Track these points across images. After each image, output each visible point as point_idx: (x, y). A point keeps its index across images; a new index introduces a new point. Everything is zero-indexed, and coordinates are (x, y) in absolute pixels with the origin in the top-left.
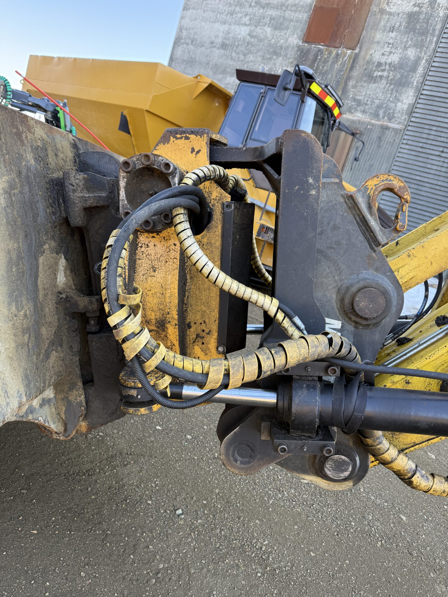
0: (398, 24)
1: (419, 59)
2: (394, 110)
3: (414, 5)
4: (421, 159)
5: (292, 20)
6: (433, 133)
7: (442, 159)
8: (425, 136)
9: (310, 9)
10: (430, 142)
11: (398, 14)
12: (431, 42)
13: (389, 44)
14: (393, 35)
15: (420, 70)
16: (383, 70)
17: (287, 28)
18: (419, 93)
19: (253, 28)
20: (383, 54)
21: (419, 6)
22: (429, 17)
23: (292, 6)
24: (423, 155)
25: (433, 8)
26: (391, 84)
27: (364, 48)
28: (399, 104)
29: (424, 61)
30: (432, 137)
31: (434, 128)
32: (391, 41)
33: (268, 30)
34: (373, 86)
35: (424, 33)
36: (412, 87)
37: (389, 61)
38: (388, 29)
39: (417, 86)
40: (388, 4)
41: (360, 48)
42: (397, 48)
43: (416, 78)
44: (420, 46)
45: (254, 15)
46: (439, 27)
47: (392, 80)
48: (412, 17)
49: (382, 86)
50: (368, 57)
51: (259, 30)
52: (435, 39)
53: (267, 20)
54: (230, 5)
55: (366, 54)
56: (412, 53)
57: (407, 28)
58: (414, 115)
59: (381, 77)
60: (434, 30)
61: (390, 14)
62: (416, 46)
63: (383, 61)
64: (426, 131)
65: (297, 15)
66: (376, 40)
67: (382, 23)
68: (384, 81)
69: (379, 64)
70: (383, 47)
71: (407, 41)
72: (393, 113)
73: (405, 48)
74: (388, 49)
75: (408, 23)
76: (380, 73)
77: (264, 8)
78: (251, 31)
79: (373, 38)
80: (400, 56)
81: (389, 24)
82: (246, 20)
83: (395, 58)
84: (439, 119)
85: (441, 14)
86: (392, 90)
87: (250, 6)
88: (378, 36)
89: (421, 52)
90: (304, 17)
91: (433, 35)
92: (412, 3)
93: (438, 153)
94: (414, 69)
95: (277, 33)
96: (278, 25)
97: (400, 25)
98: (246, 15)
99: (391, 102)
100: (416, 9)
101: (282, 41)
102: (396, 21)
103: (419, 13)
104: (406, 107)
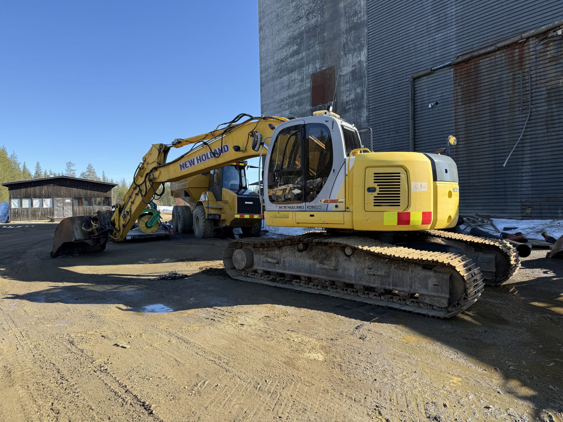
0: (348, 79)
1: (363, 92)
2: (361, 122)
3: (352, 67)
4: (381, 143)
5: (305, 98)
6: (381, 126)
7: (390, 139)
8: (378, 130)
9: (311, 89)
10: (381, 132)
11: (347, 74)
12: (365, 80)
13: (348, 90)
14: (348, 85)
15: (365, 97)
16: (350, 105)
17: (304, 103)
18: (369, 110)
19: (290, 109)
20: (347, 97)
21: (354, 66)
22: (360, 69)
23: (303, 91)
24: (381, 140)
25: (361, 64)
26: (355, 110)
27: (338, 98)
28: (362, 118)
29: (365, 92)
30: (382, 129)
31: (381, 124)
32: (348, 89)
33: (297, 107)
34: (348, 114)
35: (361, 78)
36: (365, 107)
37: (351, 98)
38: (345, 83)
39: (367, 106)
40: (341, 72)
41: (337, 98)
42: (352, 91)
43: (365, 102)
44: (361, 85)
45: (289, 103)
46: (366, 72)
47: (355, 108)
48: (353, 73)
49: (351, 113)
50: (341, 101)
51: (293, 109)
52: (366, 79)
53: (295, 103)
54: (279, 103)
55: (340, 100)
56: (359, 90)
57: (352, 79)
58: (370, 121)
59: (350, 108)
60: (365, 74)
61: (344, 76)
62: (359, 86)
63: (348, 100)
64: (378, 127)
65: (306, 95)
66: (342, 91)
67: (342, 82)
68: (352, 110)
69: (347, 102)
70: (346, 93)
71: (355, 85)
72: (361, 124)
73: (355, 89)
74: (348, 93)
75: (353, 76)
76: (349, 107)
77: (292, 98)
78: (290, 111)
79: (340, 91)
80: (354, 94)
81: (345, 81)
82: (287, 107)
83: (352, 96)
84: (381, 118)
85: (365, 65)
86: (357, 112)
87: (287, 100)
88: (342, 89)
89: (362, 88)
90: (309, 94)
91: (365, 77)
92: (351, 66)
93: (387, 136)
94: (362, 98)
95: (301, 107)
96: (300, 103)
97: (350, 79)
98: (286, 105)
99: (358, 119)
100: (354, 68)
101: (304, 110)
102: (347, 78)
103: (355, 70)
104: (365, 118)
